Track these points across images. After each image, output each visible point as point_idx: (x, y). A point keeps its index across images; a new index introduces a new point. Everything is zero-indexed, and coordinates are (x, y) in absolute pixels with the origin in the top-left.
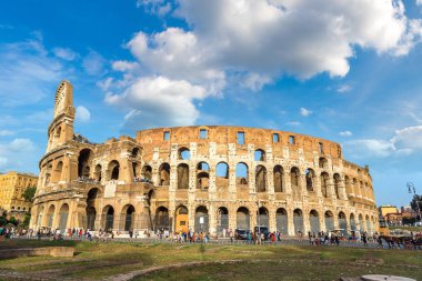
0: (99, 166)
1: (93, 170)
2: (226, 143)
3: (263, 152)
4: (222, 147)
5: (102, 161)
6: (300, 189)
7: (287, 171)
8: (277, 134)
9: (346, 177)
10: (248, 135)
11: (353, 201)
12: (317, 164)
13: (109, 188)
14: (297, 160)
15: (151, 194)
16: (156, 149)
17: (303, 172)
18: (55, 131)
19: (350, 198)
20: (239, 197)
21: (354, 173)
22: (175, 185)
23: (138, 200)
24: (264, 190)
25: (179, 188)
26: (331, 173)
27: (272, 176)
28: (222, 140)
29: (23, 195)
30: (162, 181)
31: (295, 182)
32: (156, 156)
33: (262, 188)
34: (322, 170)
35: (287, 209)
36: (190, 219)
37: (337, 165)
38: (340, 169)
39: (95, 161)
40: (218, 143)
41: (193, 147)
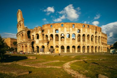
0: (33, 35)
1: (31, 37)
2: (69, 28)
3: (80, 30)
4: (68, 29)
5: (34, 34)
6: (89, 40)
7: (86, 36)
8: (84, 25)
9: (102, 37)
10: (76, 25)
11: (103, 44)
12: (95, 33)
13: (37, 41)
14: (89, 32)
15: (48, 43)
16: (49, 30)
17: (91, 36)
18: (19, 26)
19: (102, 43)
20: (73, 43)
21: (104, 36)
22: (55, 40)
23: (45, 44)
24: (80, 41)
25: (56, 41)
26: (98, 36)
27: (82, 37)
28: (68, 27)
29: (13, 44)
30: (51, 39)
31: (88, 39)
32: (49, 32)
33: (79, 41)
34: (96, 35)
35: (85, 46)
36: (60, 49)
37: (100, 34)
38: (101, 35)
39: (32, 34)
40: (67, 28)
41: (59, 29)
